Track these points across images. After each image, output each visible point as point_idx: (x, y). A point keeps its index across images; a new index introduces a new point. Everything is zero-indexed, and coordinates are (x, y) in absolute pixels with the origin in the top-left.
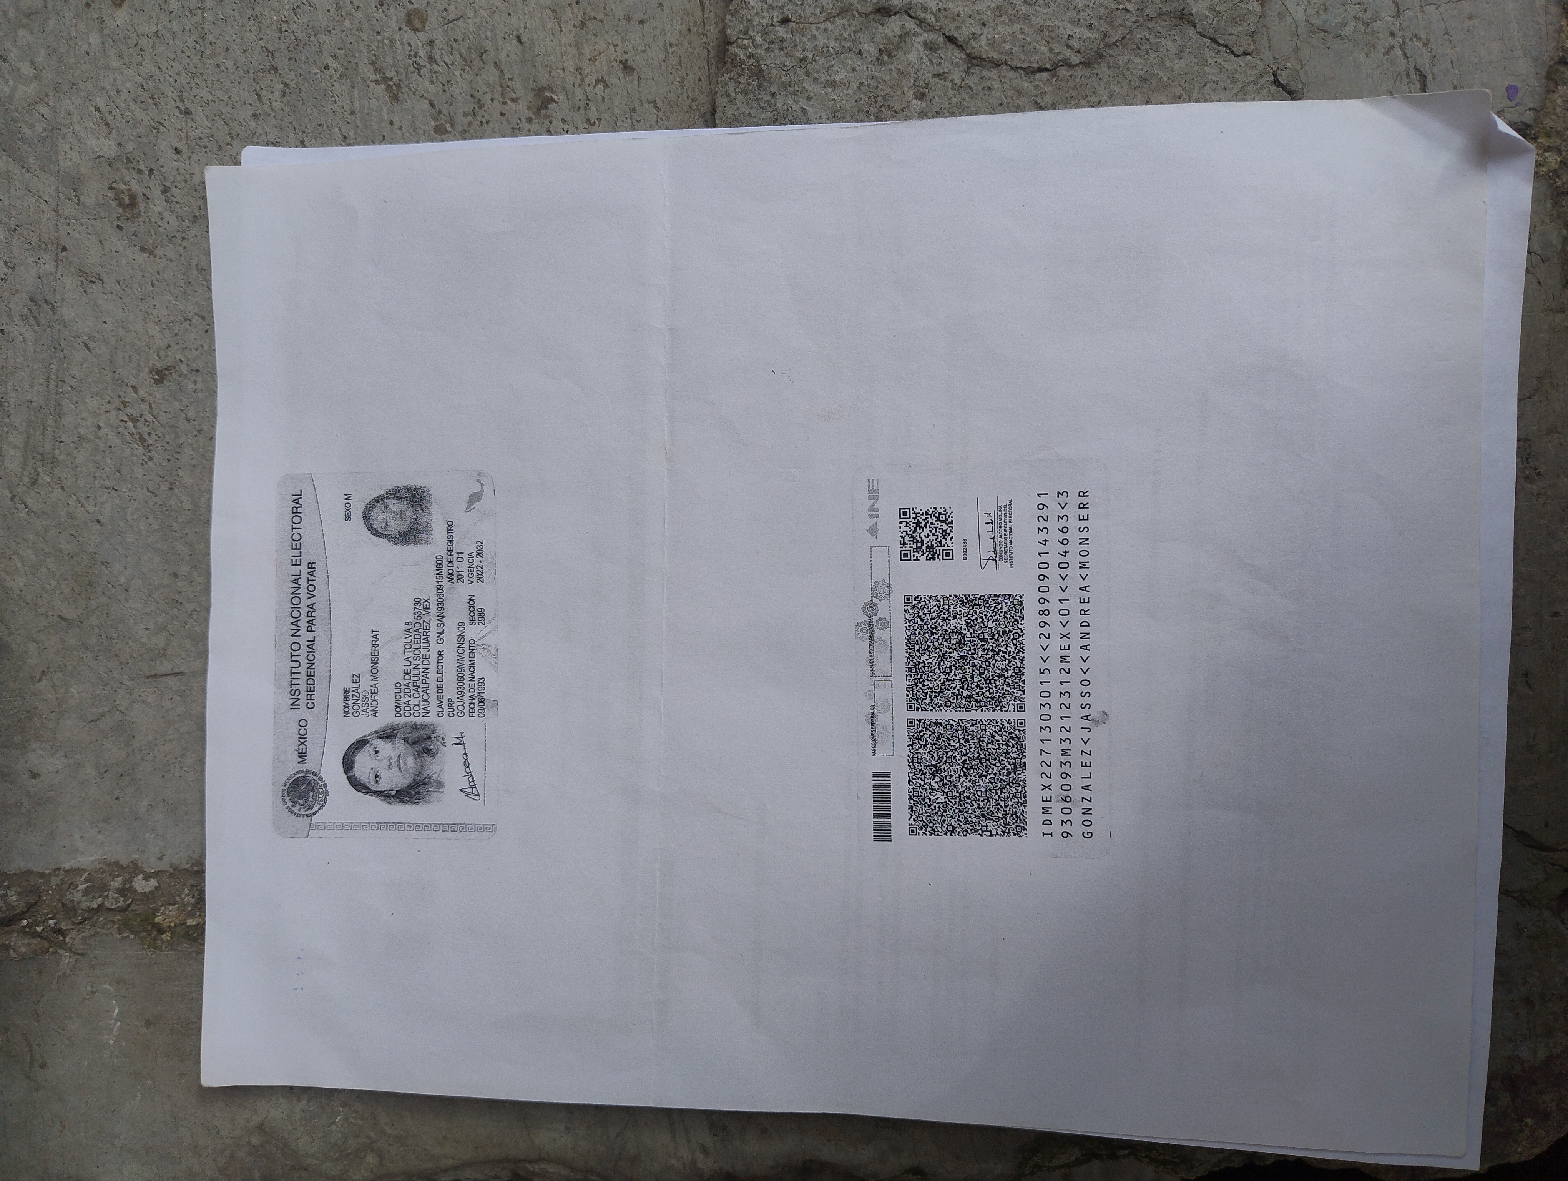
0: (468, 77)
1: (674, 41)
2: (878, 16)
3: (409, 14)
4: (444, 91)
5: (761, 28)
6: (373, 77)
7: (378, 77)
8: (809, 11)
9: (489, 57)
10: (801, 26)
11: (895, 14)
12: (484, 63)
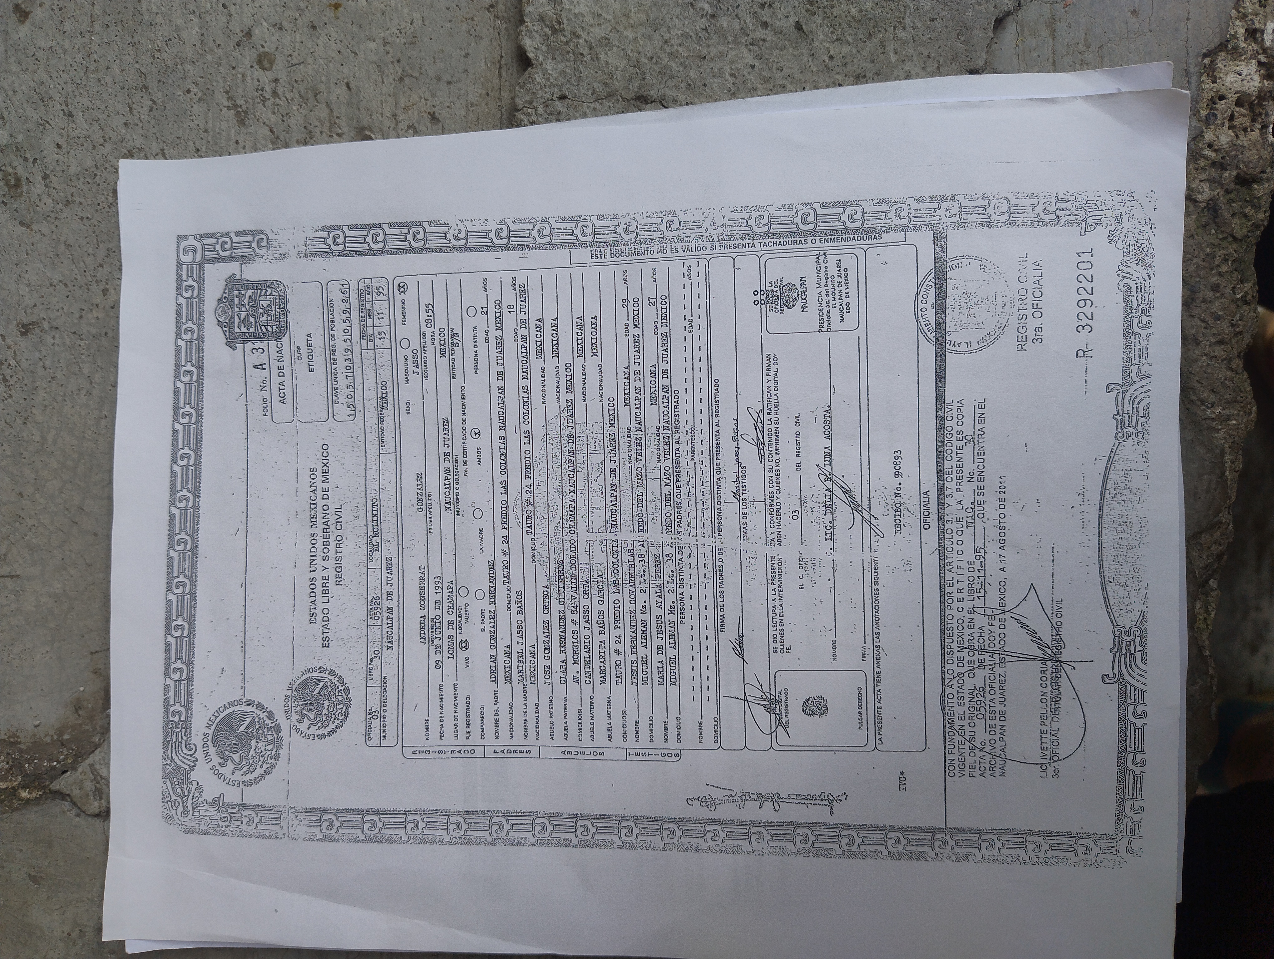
0: (304, 112)
1: (474, 102)
2: (638, 103)
3: (260, 55)
4: (283, 121)
5: (543, 100)
6: (226, 103)
7: (229, 104)
8: (583, 91)
9: (322, 97)
10: (575, 103)
11: (652, 102)
12: (318, 102)
